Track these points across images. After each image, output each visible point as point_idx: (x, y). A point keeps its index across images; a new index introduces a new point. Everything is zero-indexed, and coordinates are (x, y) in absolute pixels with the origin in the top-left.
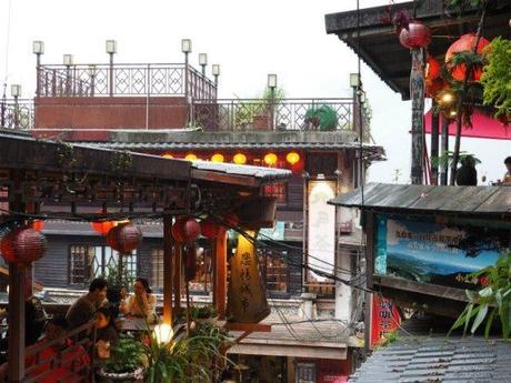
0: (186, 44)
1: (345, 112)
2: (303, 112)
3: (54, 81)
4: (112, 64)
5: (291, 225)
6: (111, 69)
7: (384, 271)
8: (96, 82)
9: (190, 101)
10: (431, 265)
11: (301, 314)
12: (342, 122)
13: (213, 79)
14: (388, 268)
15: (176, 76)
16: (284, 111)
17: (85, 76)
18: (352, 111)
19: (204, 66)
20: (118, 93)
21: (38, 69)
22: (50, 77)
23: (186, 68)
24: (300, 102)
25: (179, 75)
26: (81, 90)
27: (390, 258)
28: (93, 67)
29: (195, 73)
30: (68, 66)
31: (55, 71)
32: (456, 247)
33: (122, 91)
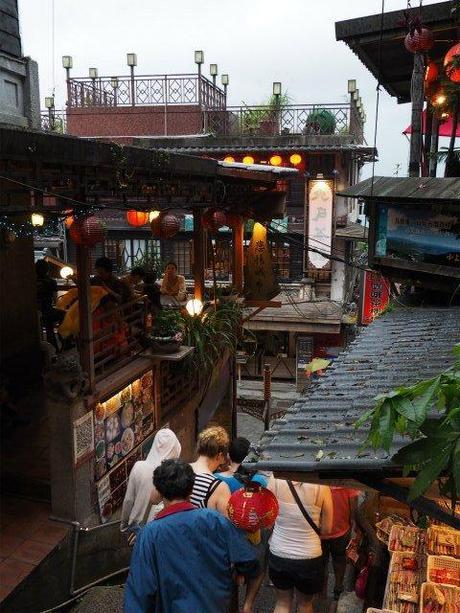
0: (199, 56)
1: (342, 117)
2: (304, 117)
3: (82, 93)
4: (133, 76)
5: (294, 219)
6: (133, 81)
7: (384, 253)
8: (119, 93)
9: (203, 109)
10: (425, 247)
11: (301, 296)
12: (339, 126)
13: (222, 88)
14: (387, 251)
15: (190, 86)
16: (287, 117)
17: (109, 88)
18: (348, 116)
19: (214, 76)
20: (139, 103)
21: (68, 82)
22: (79, 90)
23: (199, 78)
24: (303, 107)
25: (194, 84)
26: (106, 101)
27: (390, 242)
28: (115, 79)
29: (206, 83)
30: (94, 79)
31: (82, 83)
32: (448, 231)
33: (142, 100)
